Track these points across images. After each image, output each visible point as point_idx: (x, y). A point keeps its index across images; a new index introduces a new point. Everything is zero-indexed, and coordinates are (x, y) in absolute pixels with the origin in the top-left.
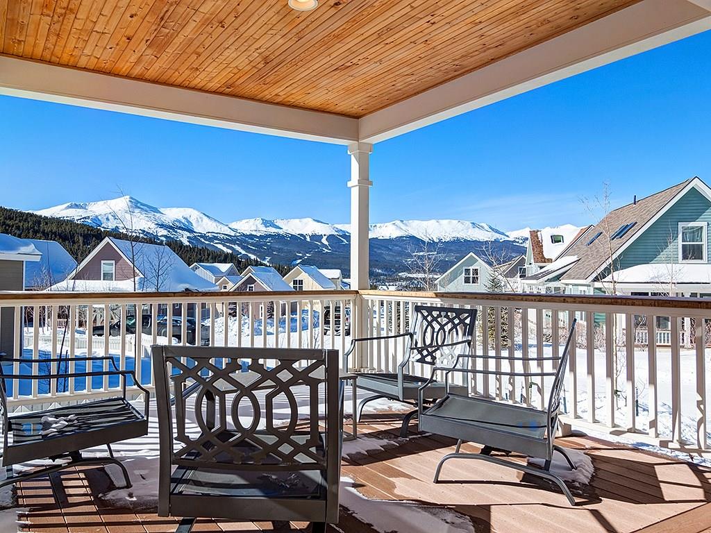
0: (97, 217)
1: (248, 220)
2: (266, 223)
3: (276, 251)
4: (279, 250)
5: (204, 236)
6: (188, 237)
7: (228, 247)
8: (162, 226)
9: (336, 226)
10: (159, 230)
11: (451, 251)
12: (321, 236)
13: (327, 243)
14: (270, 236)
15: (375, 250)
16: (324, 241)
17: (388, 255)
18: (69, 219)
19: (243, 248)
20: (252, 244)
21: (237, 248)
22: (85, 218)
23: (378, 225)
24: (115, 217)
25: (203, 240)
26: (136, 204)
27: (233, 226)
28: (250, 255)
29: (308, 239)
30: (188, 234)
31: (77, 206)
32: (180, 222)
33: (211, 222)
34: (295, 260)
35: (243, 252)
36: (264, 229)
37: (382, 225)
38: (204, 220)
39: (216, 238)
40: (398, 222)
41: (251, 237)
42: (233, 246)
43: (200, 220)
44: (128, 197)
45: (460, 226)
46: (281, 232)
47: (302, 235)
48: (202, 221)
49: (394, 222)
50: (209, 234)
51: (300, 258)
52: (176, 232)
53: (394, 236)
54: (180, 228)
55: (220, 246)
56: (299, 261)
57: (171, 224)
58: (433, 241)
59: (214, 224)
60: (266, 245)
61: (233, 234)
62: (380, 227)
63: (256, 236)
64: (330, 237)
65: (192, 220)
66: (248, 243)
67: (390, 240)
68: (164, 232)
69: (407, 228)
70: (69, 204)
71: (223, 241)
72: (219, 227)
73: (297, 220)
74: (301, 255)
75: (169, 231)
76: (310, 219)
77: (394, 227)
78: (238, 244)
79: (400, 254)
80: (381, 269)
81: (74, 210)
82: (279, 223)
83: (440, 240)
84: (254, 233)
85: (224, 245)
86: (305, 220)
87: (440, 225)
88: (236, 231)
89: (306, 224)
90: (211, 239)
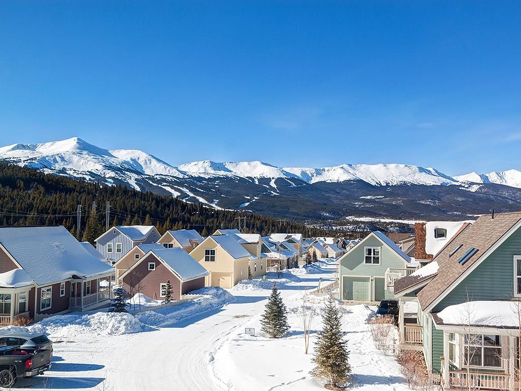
0: (44, 158)
1: (196, 163)
2: (214, 166)
3: (224, 194)
4: (227, 193)
5: (152, 178)
6: (136, 180)
7: (176, 190)
8: (110, 167)
9: (285, 169)
10: (107, 171)
11: (398, 195)
12: (269, 180)
13: (274, 186)
14: (218, 178)
15: (323, 193)
16: (272, 184)
17: (337, 199)
18: (15, 160)
19: (192, 190)
20: (200, 187)
21: (185, 190)
22: (32, 159)
23: (326, 169)
24: (63, 159)
25: (151, 183)
26: (84, 147)
27: (183, 168)
28: (197, 197)
29: (257, 183)
30: (136, 176)
31: (23, 147)
32: (129, 164)
33: (160, 165)
34: (243, 203)
35: (192, 195)
36: (213, 172)
37: (330, 168)
38: (152, 163)
39: (164, 181)
40: (346, 166)
41: (200, 179)
42: (181, 188)
43: (148, 162)
44: (76, 138)
45: (407, 170)
46: (229, 175)
47: (250, 178)
48: (150, 163)
49: (342, 166)
50: (158, 176)
51: (248, 201)
52: (124, 174)
53: (342, 180)
54: (128, 170)
55: (168, 189)
56: (247, 204)
57: (119, 166)
58: (380, 185)
59: (163, 166)
60: (214, 188)
61: (181, 176)
62: (328, 170)
63: (204, 179)
64: (278, 181)
65: (141, 162)
66: (197, 186)
67: (338, 184)
68: (112, 174)
69: (354, 171)
70: (16, 145)
71: (171, 184)
72: (168, 170)
73: (246, 163)
74: (249, 198)
75: (117, 173)
76: (258, 162)
77: (341, 171)
78: (186, 187)
79: (348, 197)
80: (329, 212)
81: (21, 151)
82: (228, 166)
83: (387, 184)
84: (202, 176)
85: (172, 188)
86: (254, 163)
87: (388, 169)
88: (184, 173)
89: (255, 167)
90: (159, 182)
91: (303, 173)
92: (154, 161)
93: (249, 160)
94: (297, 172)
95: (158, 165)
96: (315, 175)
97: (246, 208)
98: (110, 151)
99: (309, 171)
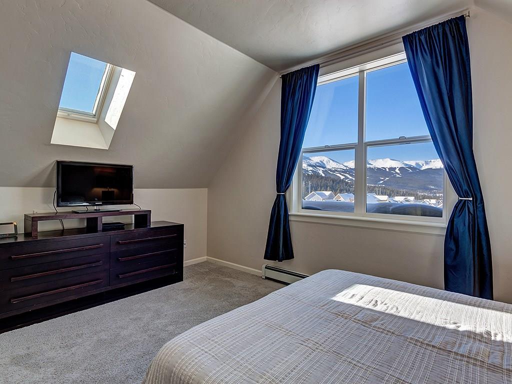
5: (330, 170)
6: (322, 171)
7: (342, 175)
8: (310, 165)
9: (405, 162)
10: (309, 167)
12: (395, 168)
13: (399, 172)
16: (397, 170)
19: (350, 175)
21: (347, 175)
23: (432, 161)
25: (330, 172)
27: (346, 164)
28: (354, 179)
29: (388, 170)
30: (323, 169)
32: (319, 164)
34: (379, 181)
35: (350, 177)
37: (435, 160)
38: (330, 163)
39: (337, 171)
42: (345, 174)
43: (328, 162)
46: (371, 166)
47: (384, 168)
50: (333, 169)
51: (382, 180)
52: (317, 168)
54: (318, 166)
55: (338, 175)
56: (381, 182)
57: (315, 165)
59: (336, 164)
61: (345, 168)
62: (434, 162)
64: (400, 169)
65: (325, 162)
66: (353, 173)
68: (311, 168)
71: (340, 172)
72: (338, 165)
73: (381, 160)
74: (383, 178)
75: (313, 168)
82: (371, 162)
85: (341, 174)
86: (386, 160)
88: (347, 167)
89: (386, 162)
90: (334, 171)
91: (417, 164)
92: (331, 161)
93: (383, 158)
94: (413, 163)
95: (333, 163)
96: (425, 165)
97: (381, 184)
98: (310, 158)
99: (421, 162)
